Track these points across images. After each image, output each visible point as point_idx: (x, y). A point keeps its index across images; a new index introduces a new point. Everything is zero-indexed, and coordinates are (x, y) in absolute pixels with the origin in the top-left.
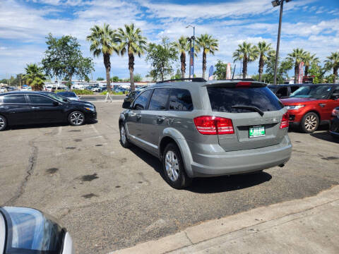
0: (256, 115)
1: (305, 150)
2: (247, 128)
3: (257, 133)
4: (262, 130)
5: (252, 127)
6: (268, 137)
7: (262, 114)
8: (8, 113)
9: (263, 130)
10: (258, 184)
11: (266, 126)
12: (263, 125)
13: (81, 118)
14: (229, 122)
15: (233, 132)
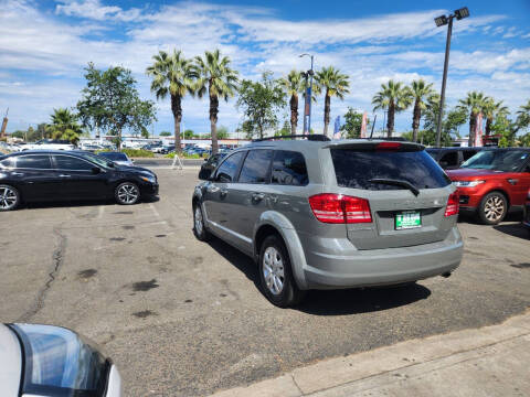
0: (406, 194)
1: (485, 252)
2: (393, 214)
3: (408, 222)
4: (417, 217)
5: (400, 212)
6: (426, 229)
7: (416, 193)
8: (22, 183)
9: (418, 218)
10: (409, 303)
11: (422, 212)
12: (417, 211)
13: (134, 193)
14: (364, 204)
15: (370, 221)
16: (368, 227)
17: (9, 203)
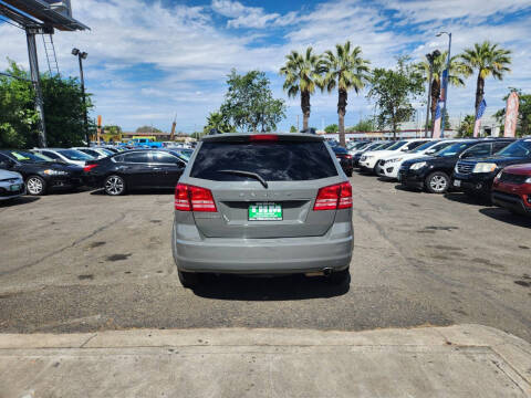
2: (245, 205)
3: (266, 215)
4: (278, 210)
5: (254, 203)
6: (286, 222)
7: (266, 186)
9: (280, 210)
11: (285, 204)
12: (277, 203)
14: (207, 194)
15: (215, 210)
16: (214, 216)
17: (118, 189)
